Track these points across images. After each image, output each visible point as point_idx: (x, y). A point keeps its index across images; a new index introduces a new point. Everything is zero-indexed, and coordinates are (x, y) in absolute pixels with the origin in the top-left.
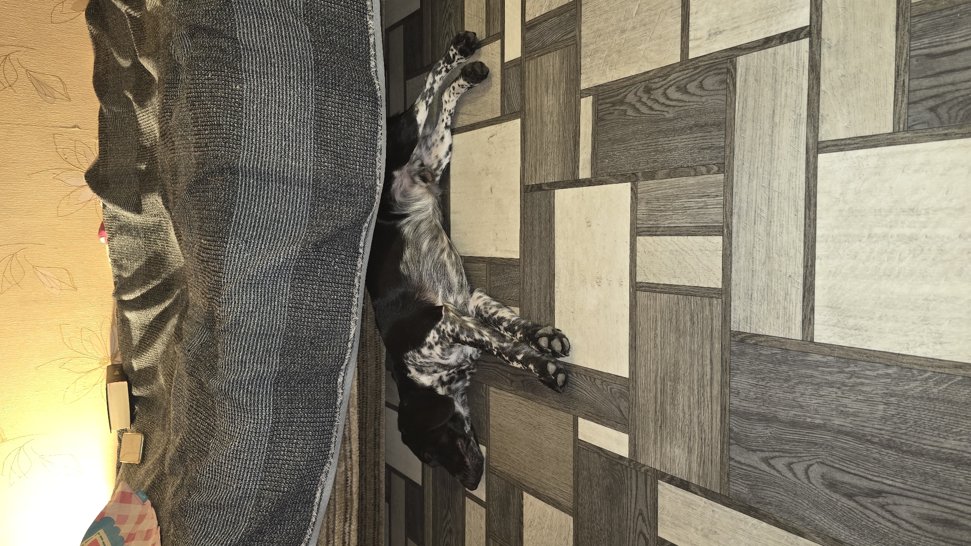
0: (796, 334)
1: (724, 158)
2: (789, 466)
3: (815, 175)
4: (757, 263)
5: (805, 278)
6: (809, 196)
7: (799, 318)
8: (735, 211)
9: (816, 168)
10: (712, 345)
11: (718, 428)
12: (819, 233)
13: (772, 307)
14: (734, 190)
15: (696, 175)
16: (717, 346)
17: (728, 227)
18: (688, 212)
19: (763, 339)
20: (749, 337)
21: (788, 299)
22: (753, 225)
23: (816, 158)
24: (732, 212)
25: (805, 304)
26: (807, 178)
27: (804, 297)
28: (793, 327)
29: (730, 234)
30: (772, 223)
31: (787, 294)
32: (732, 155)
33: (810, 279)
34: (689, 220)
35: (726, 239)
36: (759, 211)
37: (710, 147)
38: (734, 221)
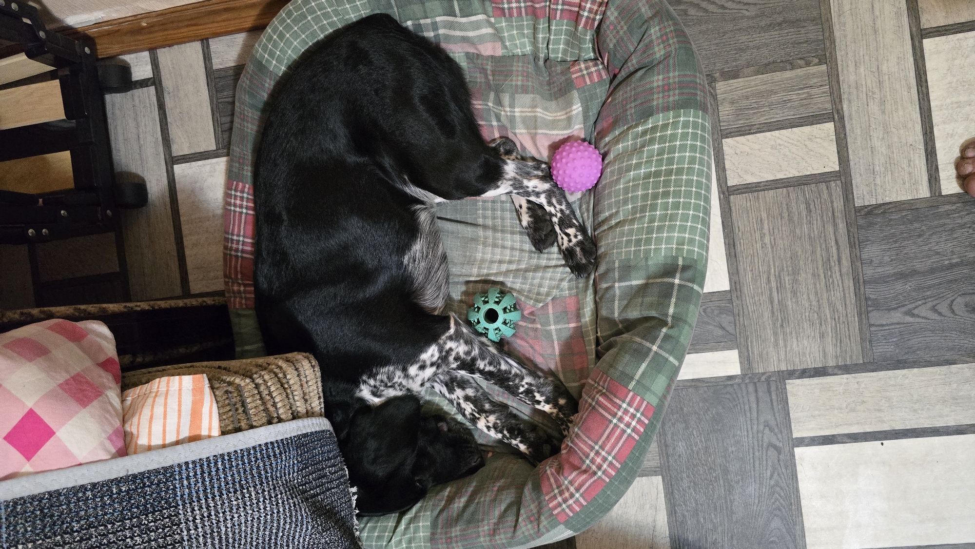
0: (924, 192)
1: (824, 49)
2: (934, 309)
3: (923, 57)
4: (876, 139)
5: (926, 144)
6: (919, 74)
7: (925, 178)
8: (845, 97)
9: (922, 50)
10: (835, 225)
11: (853, 301)
12: (932, 104)
13: (896, 175)
14: (841, 78)
15: (792, 69)
16: (842, 226)
17: (838, 113)
18: (789, 105)
19: (891, 206)
20: (875, 208)
21: (912, 165)
22: (866, 106)
23: (921, 43)
24: (840, 98)
25: (929, 165)
26: (915, 60)
27: (927, 160)
28: (921, 187)
29: (842, 118)
30: (886, 102)
31: (910, 161)
32: (833, 46)
33: (930, 143)
34: (792, 113)
35: (838, 124)
36: (870, 94)
37: (807, 41)
38: (845, 107)
